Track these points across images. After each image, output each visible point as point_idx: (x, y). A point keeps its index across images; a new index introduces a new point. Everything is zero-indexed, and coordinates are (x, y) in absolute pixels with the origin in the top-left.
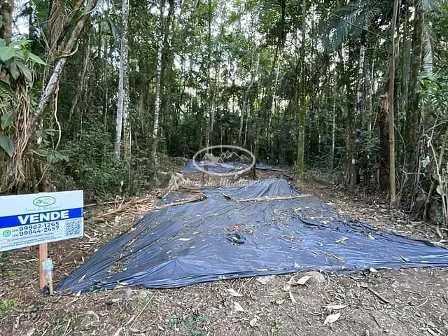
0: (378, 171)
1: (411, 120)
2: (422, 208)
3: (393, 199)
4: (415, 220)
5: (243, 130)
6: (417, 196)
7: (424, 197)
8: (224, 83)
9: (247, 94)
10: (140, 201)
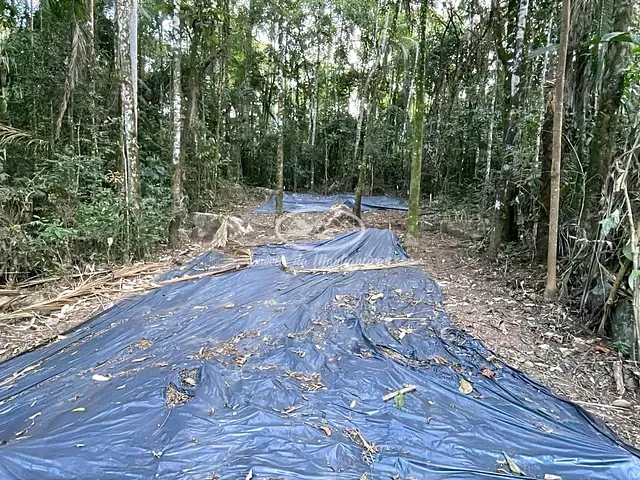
0: (536, 226)
1: (604, 129)
2: (599, 313)
3: (551, 286)
4: (584, 335)
5: (361, 144)
6: (594, 283)
7: (605, 290)
8: (339, 69)
9: (372, 86)
10: (131, 273)
